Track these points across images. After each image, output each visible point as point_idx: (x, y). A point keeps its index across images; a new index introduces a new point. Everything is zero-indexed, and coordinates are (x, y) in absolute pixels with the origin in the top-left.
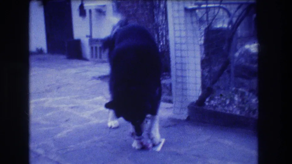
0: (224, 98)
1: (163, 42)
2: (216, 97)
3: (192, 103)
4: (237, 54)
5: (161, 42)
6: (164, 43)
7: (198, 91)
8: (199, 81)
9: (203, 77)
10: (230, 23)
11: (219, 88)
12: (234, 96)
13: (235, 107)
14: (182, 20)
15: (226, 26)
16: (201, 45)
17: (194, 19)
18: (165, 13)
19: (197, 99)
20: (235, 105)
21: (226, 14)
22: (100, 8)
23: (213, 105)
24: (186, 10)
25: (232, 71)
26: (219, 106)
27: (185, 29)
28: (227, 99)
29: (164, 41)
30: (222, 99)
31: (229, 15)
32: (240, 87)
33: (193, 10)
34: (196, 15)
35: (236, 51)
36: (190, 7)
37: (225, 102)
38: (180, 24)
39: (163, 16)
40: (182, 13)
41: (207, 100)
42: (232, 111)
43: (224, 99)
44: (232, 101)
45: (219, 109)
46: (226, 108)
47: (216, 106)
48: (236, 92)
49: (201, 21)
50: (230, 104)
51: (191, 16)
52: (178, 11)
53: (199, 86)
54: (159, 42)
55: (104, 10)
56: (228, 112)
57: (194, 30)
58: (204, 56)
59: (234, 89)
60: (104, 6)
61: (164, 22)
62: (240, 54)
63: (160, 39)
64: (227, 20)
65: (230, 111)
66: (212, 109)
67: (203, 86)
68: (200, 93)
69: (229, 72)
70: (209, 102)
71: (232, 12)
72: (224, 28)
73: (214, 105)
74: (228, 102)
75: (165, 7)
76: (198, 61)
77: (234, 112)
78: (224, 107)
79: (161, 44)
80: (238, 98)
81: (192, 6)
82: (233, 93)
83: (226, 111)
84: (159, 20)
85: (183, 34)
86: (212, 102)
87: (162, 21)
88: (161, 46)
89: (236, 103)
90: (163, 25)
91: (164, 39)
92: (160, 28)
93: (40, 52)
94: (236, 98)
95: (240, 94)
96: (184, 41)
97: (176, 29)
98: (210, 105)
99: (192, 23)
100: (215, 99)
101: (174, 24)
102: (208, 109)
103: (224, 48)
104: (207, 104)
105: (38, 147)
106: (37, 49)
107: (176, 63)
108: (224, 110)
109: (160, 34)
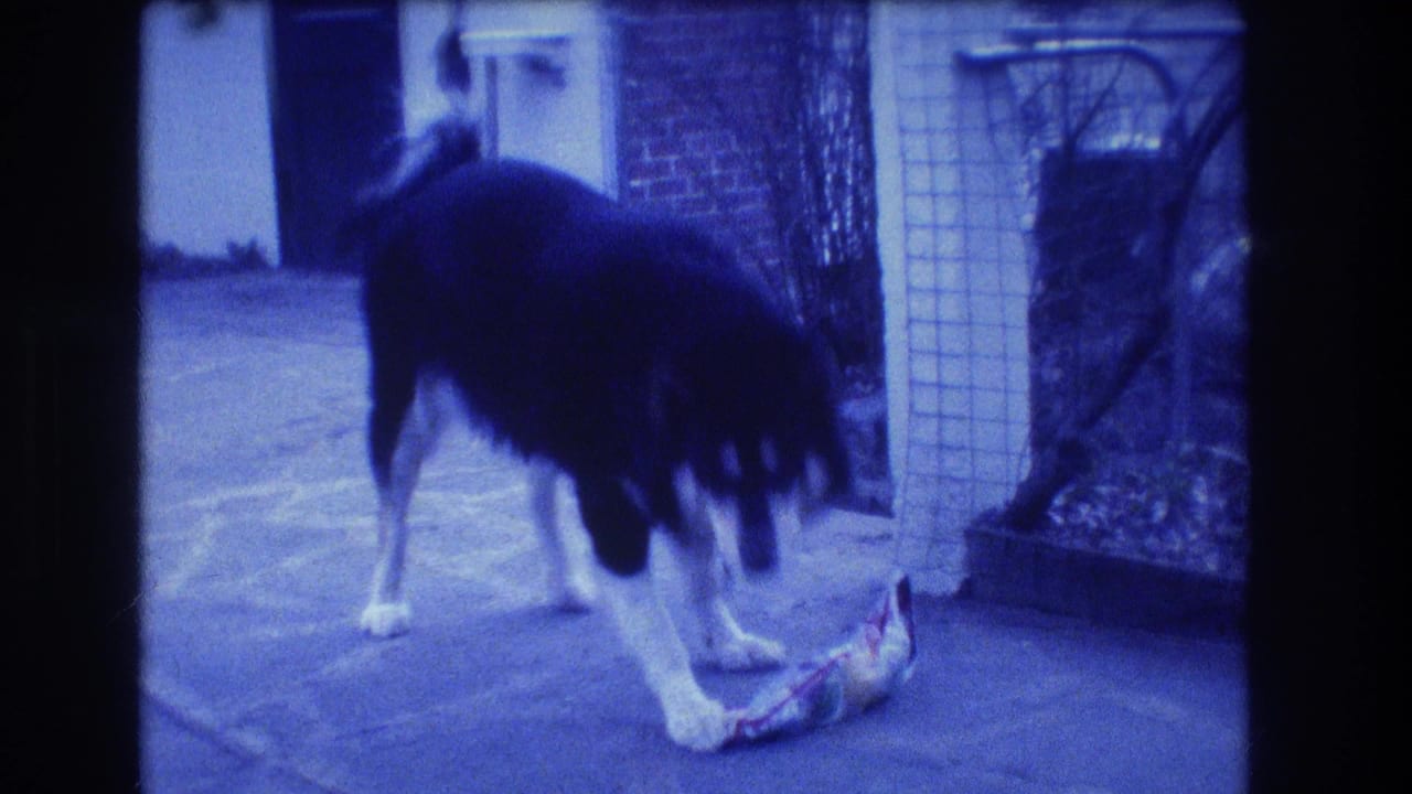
0: (1139, 492)
1: (842, 218)
2: (1104, 490)
3: (988, 517)
4: (1200, 280)
5: (835, 215)
6: (849, 224)
7: (1014, 460)
8: (1021, 409)
9: (1041, 394)
10: (1174, 130)
11: (1115, 444)
12: (1191, 483)
13: (1193, 536)
14: (942, 114)
15: (1154, 144)
16: (1026, 233)
17: (1001, 109)
18: (860, 81)
19: (1012, 494)
20: (1196, 526)
21: (1149, 81)
22: (531, 50)
23: (1085, 525)
24: (968, 67)
25: (1181, 361)
26: (1120, 531)
27: (954, 156)
28: (1153, 498)
29: (849, 214)
30: (1132, 496)
31: (1171, 90)
32: (1214, 442)
33: (995, 66)
34: (1010, 89)
35: (1196, 262)
36: (982, 49)
37: (1147, 514)
38: (929, 131)
39: (841, 92)
40: (944, 82)
41: (1059, 501)
42: (1183, 556)
43: (1142, 498)
44: (1181, 505)
45: (1120, 544)
46: (1151, 541)
47: (1102, 533)
48: (1200, 461)
49: (1030, 119)
50: (1171, 519)
51: (988, 96)
52: (925, 69)
53: (1021, 433)
54: (825, 219)
55: (557, 57)
56: (1162, 562)
57: (1000, 160)
58: (1040, 286)
59: (1187, 447)
60: (559, 42)
61: (847, 118)
62: (1214, 276)
63: (830, 205)
64: (1159, 114)
65: (1171, 555)
66: (1080, 544)
67: (1041, 436)
68: (1024, 469)
69: (1165, 365)
70: (1067, 510)
71: (1184, 73)
72: (1146, 152)
73: (1093, 524)
74: (1160, 512)
75: (861, 50)
76: (1018, 312)
77: (1190, 561)
78: (1137, 534)
79: (835, 226)
80: (1210, 492)
81: (989, 45)
82: (1185, 470)
83: (1153, 555)
84: (822, 111)
85: (947, 180)
86: (1084, 510)
87: (838, 118)
88: (833, 237)
89: (1202, 517)
90: (846, 134)
91: (849, 202)
92: (826, 151)
93: (246, 259)
94: (1201, 496)
95: (1217, 474)
96: (947, 214)
97: (910, 156)
98: (1074, 528)
99: (991, 128)
100: (1099, 496)
101: (902, 131)
102: (1065, 544)
103: (1136, 251)
104: (1058, 520)
105: (246, 721)
106: (233, 247)
107: (910, 321)
108: (1143, 550)
109: (829, 178)
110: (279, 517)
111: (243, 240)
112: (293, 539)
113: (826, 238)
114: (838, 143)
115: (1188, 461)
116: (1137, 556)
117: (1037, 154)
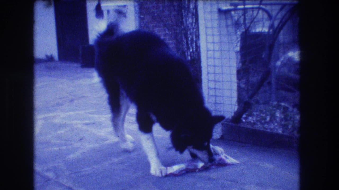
0: (263, 114)
1: (193, 49)
2: (255, 113)
3: (227, 120)
4: (279, 63)
5: (191, 48)
6: (194, 50)
7: (234, 106)
8: (235, 94)
9: (240, 89)
10: (271, 26)
11: (258, 102)
12: (276, 112)
13: (276, 124)
14: (216, 24)
15: (266, 30)
16: (237, 52)
17: (229, 22)
18: (196, 15)
19: (233, 114)
20: (276, 122)
21: (266, 16)
22: (118, 8)
23: (250, 122)
24: (220, 11)
25: (273, 83)
26: (258, 123)
27: (218, 33)
28: (267, 115)
29: (194, 48)
30: (262, 115)
31: (270, 17)
32: (281, 102)
33: (227, 12)
34: (232, 17)
35: (278, 59)
36: (224, 8)
37: (265, 119)
38: (212, 27)
39: (192, 18)
40: (216, 16)
41: (244, 116)
42: (273, 129)
43: (264, 115)
44: (273, 117)
45: (259, 126)
46: (266, 126)
47: (254, 124)
48: (278, 107)
49: (237, 25)
50: (271, 121)
51: (226, 19)
52: (211, 12)
53: (235, 100)
54: (189, 49)
55: (124, 10)
56: (269, 130)
57: (229, 35)
58: (240, 65)
59: (276, 103)
60: (124, 6)
61: (194, 25)
62: (282, 62)
63: (190, 45)
64: (267, 23)
65: (270, 129)
66: (249, 126)
67: (240, 101)
68: (236, 108)
69: (269, 83)
70: (246, 118)
71: (274, 13)
72: (264, 32)
73: (252, 122)
74: (268, 119)
75: (196, 8)
76: (234, 71)
77: (275, 131)
78: (263, 124)
79: (191, 50)
80: (280, 113)
81: (226, 6)
82: (275, 109)
83: (267, 129)
84: (188, 23)
85: (217, 39)
86: (250, 118)
87: (192, 24)
88: (191, 53)
89: (278, 120)
90: (193, 29)
91: (194, 45)
92: (189, 33)
93: (50, 59)
94: (278, 114)
95: (282, 109)
96: (217, 48)
97: (208, 33)
98: (248, 122)
99: (227, 26)
100: (254, 115)
101: (206, 27)
102: (246, 126)
103: (263, 56)
104: (244, 121)
105: (48, 170)
106: (47, 56)
107: (208, 73)
108: (264, 128)
109: (190, 39)
110: (57, 121)
111: (49, 54)
112: (61, 126)
113: (189, 53)
114: (192, 30)
115: (275, 107)
116: (262, 129)
117: (239, 33)
